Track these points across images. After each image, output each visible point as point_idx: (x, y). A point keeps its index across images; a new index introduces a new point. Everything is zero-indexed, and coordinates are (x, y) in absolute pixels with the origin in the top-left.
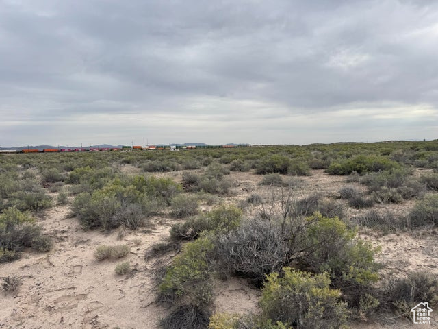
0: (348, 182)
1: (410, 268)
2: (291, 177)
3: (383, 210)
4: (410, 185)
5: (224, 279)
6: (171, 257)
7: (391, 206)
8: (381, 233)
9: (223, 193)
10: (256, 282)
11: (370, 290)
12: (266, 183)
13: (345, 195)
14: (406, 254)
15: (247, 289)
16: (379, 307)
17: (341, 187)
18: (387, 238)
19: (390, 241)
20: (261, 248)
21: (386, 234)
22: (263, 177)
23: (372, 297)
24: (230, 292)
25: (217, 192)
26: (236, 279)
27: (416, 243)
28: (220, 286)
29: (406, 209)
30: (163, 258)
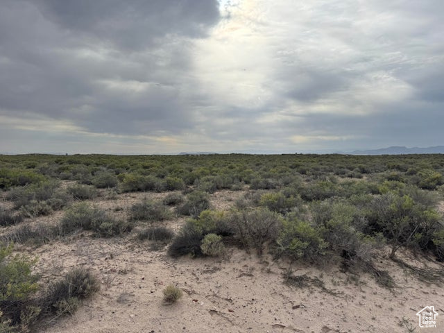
1: (65, 270)
3: (35, 224)
4: (58, 197)
7: (41, 219)
8: (34, 246)
11: (32, 302)
14: (61, 260)
16: (41, 314)
18: (40, 250)
19: (44, 251)
21: (40, 246)
23: (33, 307)
27: (67, 248)
29: (57, 218)
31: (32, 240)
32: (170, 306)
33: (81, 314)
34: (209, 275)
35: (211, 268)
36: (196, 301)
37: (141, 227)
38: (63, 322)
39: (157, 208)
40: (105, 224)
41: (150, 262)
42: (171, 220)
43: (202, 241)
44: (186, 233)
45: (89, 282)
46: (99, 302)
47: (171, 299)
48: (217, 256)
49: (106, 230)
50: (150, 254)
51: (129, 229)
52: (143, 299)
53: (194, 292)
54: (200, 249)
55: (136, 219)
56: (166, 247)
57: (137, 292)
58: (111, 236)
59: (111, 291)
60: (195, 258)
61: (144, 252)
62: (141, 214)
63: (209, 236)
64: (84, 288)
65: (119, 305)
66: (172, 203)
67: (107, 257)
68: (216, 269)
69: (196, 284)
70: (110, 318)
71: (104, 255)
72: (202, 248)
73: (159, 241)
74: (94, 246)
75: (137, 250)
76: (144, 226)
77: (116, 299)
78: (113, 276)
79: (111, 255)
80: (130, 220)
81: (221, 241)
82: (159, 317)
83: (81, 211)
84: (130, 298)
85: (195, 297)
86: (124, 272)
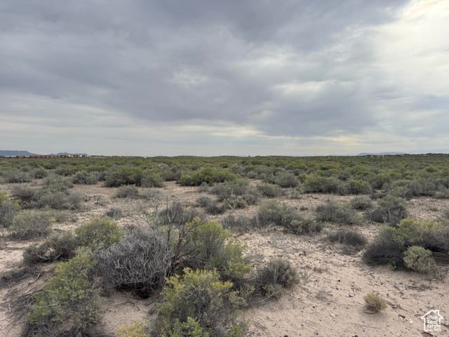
1: (265, 259)
2: (146, 189)
3: (237, 214)
4: (251, 193)
6: (29, 284)
7: (238, 210)
8: (238, 234)
14: (260, 249)
15: (134, 301)
18: (243, 237)
19: (246, 239)
21: (242, 234)
22: (115, 189)
24: (117, 307)
26: (119, 293)
27: (264, 239)
29: (251, 212)
30: (19, 287)
31: (237, 228)
32: (373, 315)
33: (284, 300)
34: (416, 292)
35: (418, 285)
36: (404, 317)
37: (330, 229)
38: (272, 304)
39: (345, 211)
40: (294, 222)
41: (343, 266)
42: (361, 225)
43: (405, 253)
44: (384, 243)
45: (290, 273)
46: (299, 294)
47: (374, 308)
48: (426, 273)
49: (297, 227)
50: (343, 258)
51: (318, 230)
52: (341, 301)
53: (399, 307)
54: (403, 262)
55: (323, 220)
56: (360, 253)
57: (334, 292)
58: (302, 234)
59: (309, 286)
60: (396, 270)
61: (336, 254)
62: (327, 215)
63: (414, 248)
64: (287, 278)
65: (319, 301)
66: (360, 207)
67: (300, 253)
68: (423, 288)
69: (401, 299)
70: (311, 312)
71: (297, 250)
72: (406, 261)
73: (351, 246)
74: (286, 241)
75: (328, 251)
76: (332, 228)
77: (315, 295)
78: (309, 272)
79: (305, 252)
80: (318, 220)
81: (431, 256)
82: (361, 323)
83: (273, 207)
84: (329, 297)
85: (403, 313)
86: (320, 271)
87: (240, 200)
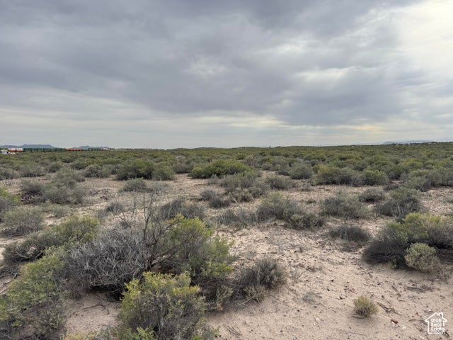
0: (209, 184)
1: (258, 256)
2: (155, 182)
3: (237, 208)
4: (258, 186)
5: (77, 297)
6: (5, 284)
7: (244, 204)
8: (235, 229)
9: (76, 203)
10: (114, 293)
11: (225, 281)
12: (128, 189)
13: (206, 197)
14: (255, 245)
15: (105, 303)
16: (233, 295)
17: (203, 189)
18: (240, 233)
19: (242, 235)
20: (121, 258)
21: (240, 229)
22: (124, 183)
23: (227, 288)
24: (85, 310)
25: (68, 202)
26: (92, 296)
27: (261, 235)
28: (73, 306)
29: (254, 206)
31: (234, 223)
32: (362, 321)
33: (267, 304)
34: (415, 293)
35: (418, 286)
36: (396, 322)
37: (333, 224)
38: (252, 307)
39: (351, 204)
40: (296, 216)
41: (341, 264)
42: (368, 219)
43: (407, 251)
44: (386, 238)
45: (276, 274)
46: (285, 296)
47: (363, 312)
48: (428, 272)
49: (298, 221)
50: (342, 255)
51: (320, 224)
52: (330, 304)
53: (393, 310)
54: (404, 260)
55: (328, 213)
56: (361, 250)
57: (325, 295)
58: (302, 229)
59: (298, 287)
60: (396, 269)
61: (335, 251)
62: (333, 208)
63: (417, 245)
64: (272, 278)
65: (305, 304)
66: (370, 200)
67: (297, 249)
68: (424, 289)
69: (397, 302)
70: (295, 316)
71: (293, 247)
72: (407, 259)
73: (353, 242)
74: (285, 237)
75: (328, 247)
76: (336, 223)
77: (302, 296)
78: (300, 271)
79: (301, 249)
80: (322, 214)
81: (435, 254)
82: (348, 330)
83: (275, 201)
84: (317, 300)
85: (395, 317)
86: (312, 270)
87: (246, 193)
